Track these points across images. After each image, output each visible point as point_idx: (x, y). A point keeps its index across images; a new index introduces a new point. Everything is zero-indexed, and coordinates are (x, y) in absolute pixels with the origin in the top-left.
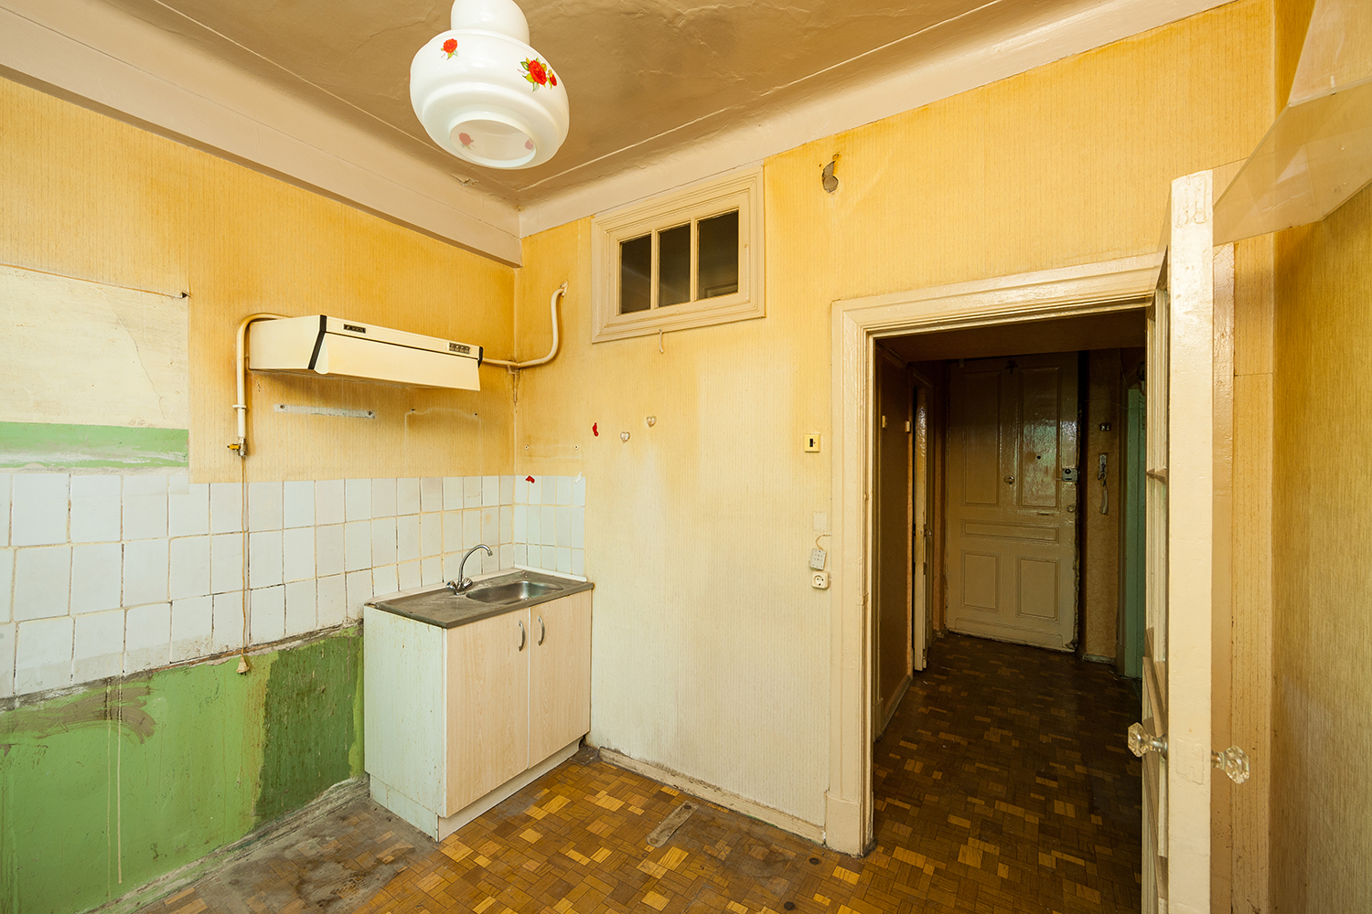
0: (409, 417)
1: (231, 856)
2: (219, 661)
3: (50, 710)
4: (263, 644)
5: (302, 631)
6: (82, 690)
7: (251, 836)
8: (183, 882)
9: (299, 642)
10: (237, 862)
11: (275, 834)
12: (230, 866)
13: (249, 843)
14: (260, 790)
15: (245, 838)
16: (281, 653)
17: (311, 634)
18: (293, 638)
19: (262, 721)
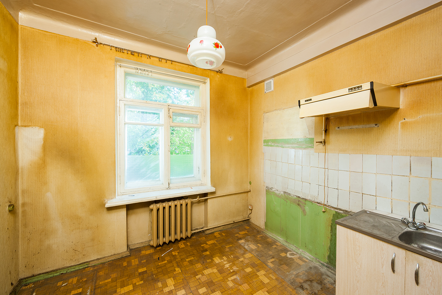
0: (402, 123)
1: (319, 264)
2: (319, 205)
3: (291, 198)
4: (330, 206)
5: (343, 209)
6: (295, 197)
7: (326, 264)
8: (308, 258)
9: (342, 212)
10: (319, 267)
11: (330, 270)
12: (317, 266)
13: (324, 265)
14: (329, 252)
15: (324, 263)
16: (336, 212)
17: (346, 211)
18: (340, 209)
19: (330, 231)
